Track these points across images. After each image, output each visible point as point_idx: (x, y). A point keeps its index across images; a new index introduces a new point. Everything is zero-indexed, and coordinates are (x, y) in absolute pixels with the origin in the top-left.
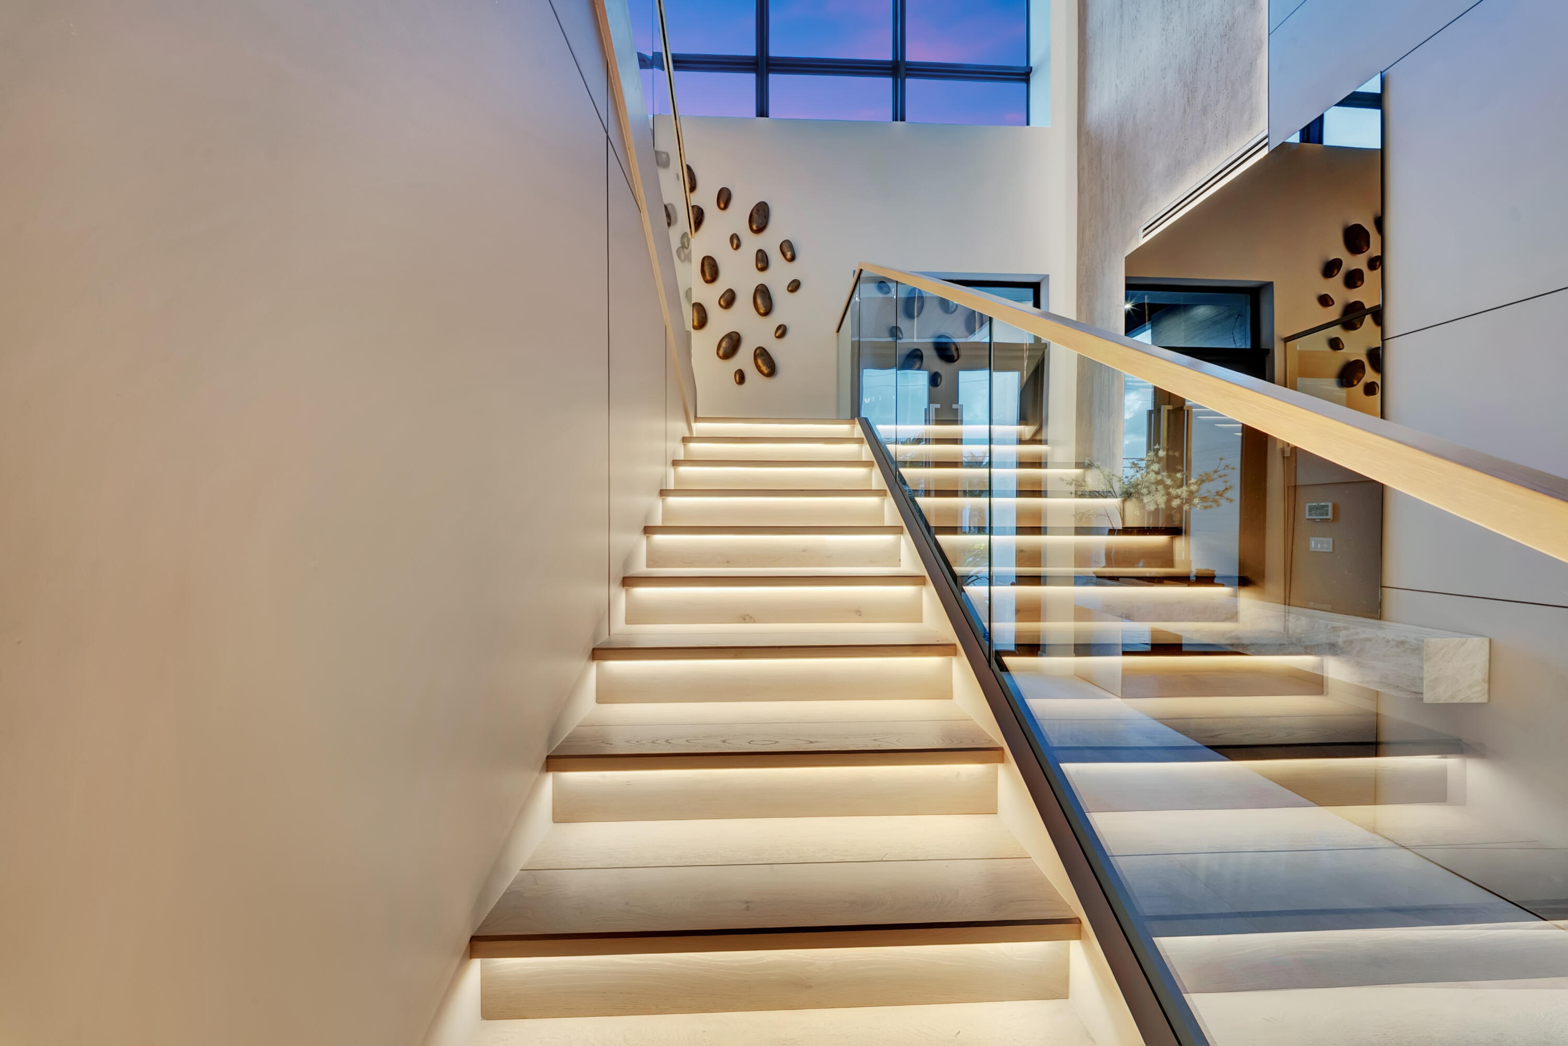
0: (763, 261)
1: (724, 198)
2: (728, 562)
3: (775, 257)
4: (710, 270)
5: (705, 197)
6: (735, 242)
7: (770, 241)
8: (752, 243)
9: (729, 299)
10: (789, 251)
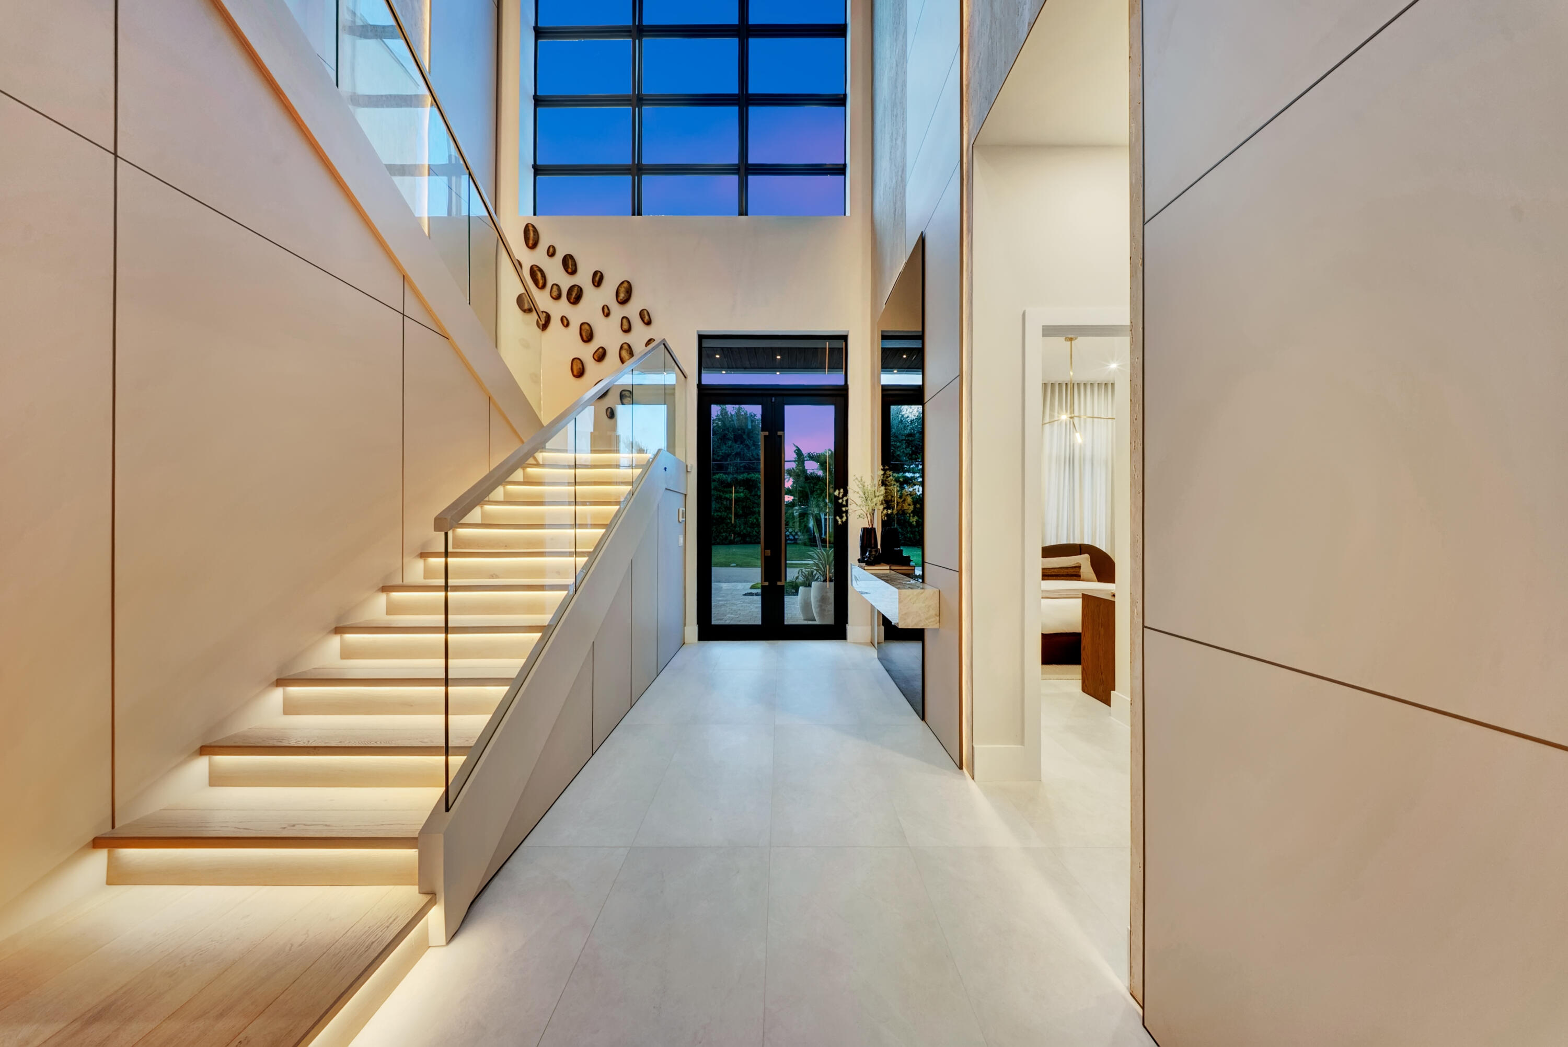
0: (627, 328)
1: (598, 279)
2: (506, 546)
3: (637, 323)
4: (587, 335)
5: (583, 278)
6: (606, 312)
7: (632, 310)
8: (618, 312)
9: (601, 355)
10: (646, 319)
